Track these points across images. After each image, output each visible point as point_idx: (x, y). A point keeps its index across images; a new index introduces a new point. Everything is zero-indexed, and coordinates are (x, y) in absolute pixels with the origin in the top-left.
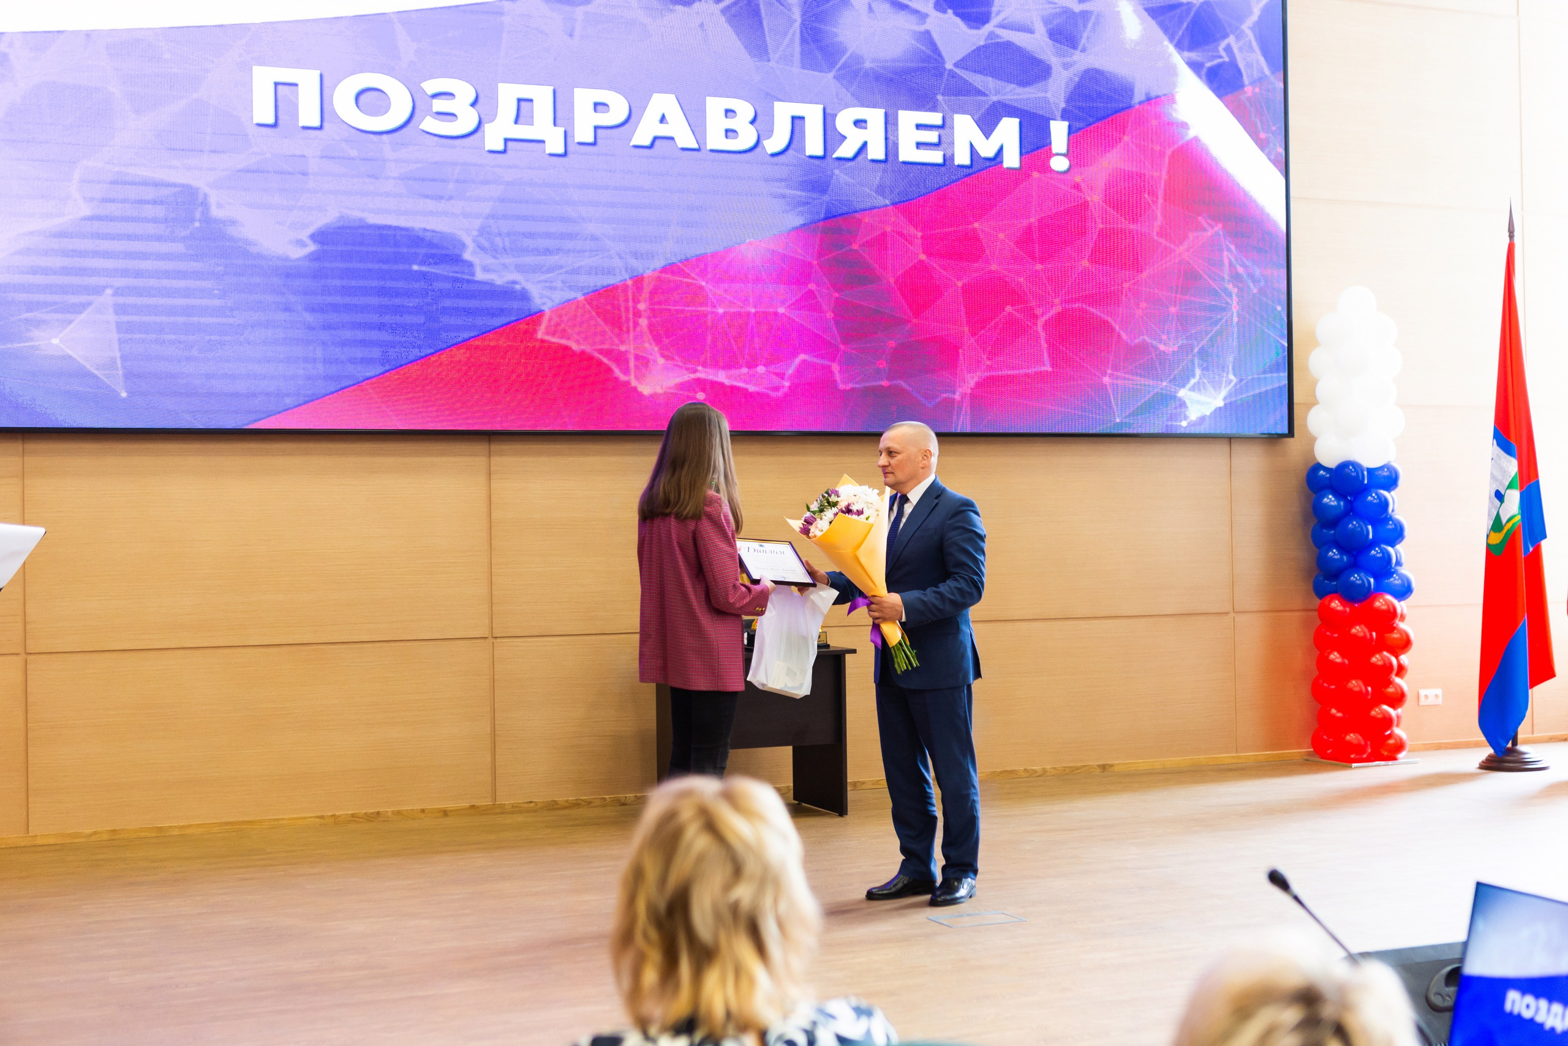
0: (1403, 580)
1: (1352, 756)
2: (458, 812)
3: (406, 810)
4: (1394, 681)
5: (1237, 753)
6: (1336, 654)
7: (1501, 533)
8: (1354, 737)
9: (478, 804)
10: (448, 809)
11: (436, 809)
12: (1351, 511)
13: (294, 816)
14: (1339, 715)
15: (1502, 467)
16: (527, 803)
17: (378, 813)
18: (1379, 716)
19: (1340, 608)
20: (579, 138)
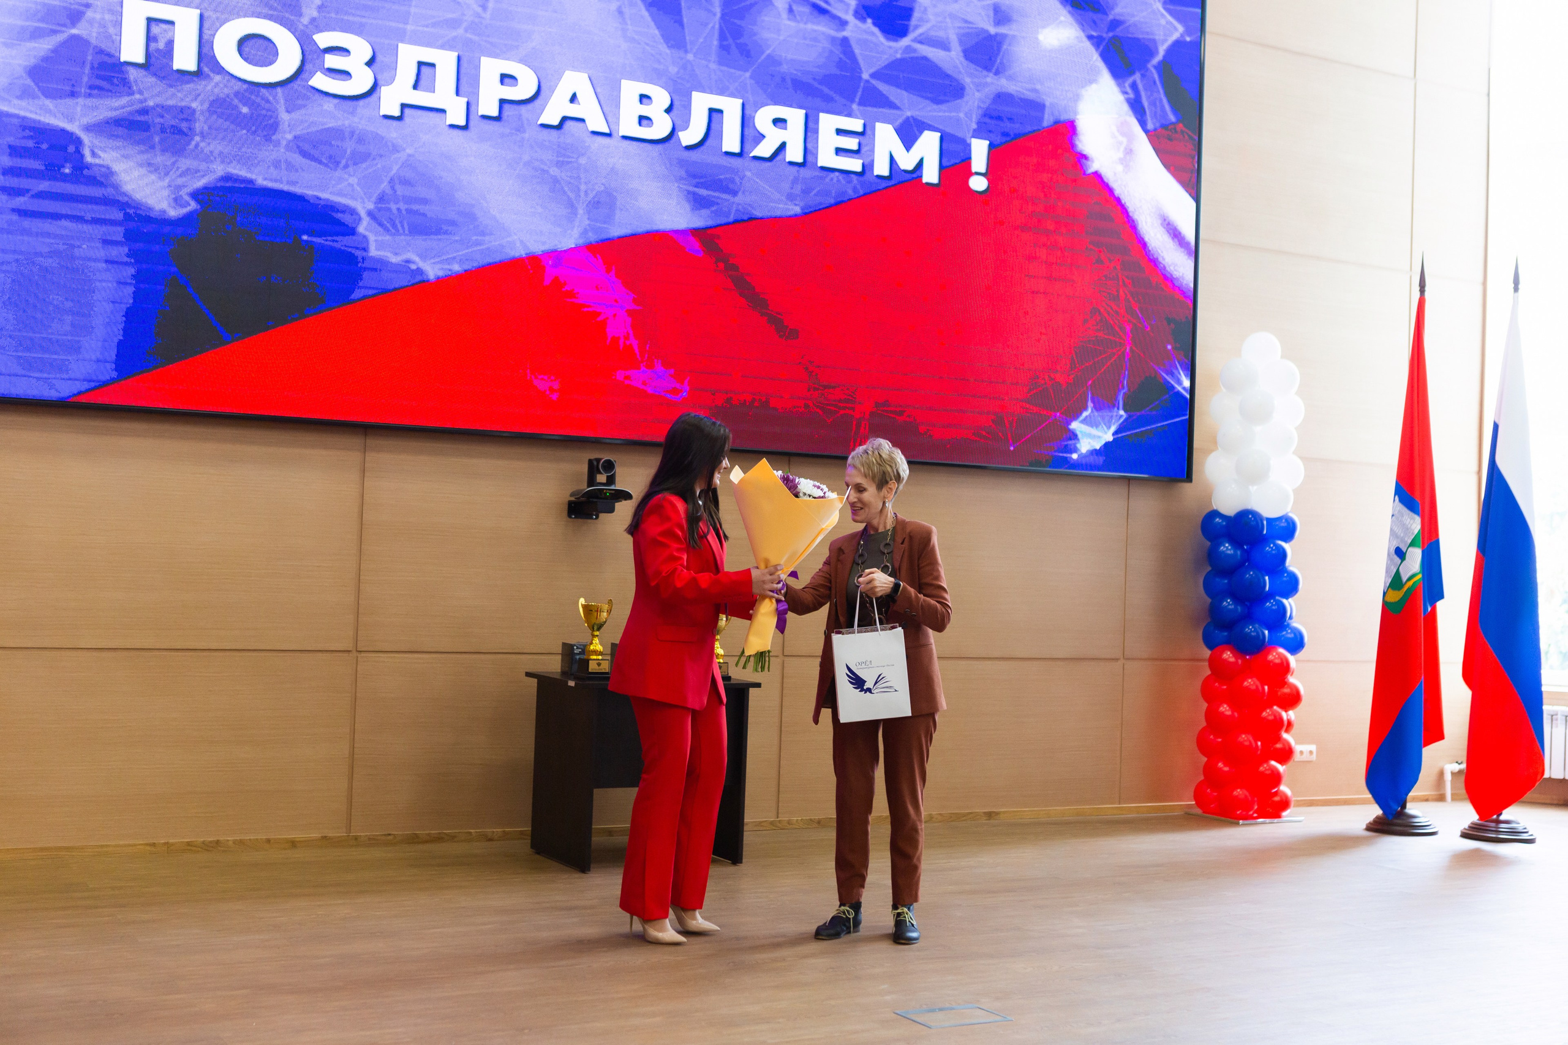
0: (1295, 634)
1: (1238, 812)
2: (308, 844)
3: (250, 839)
4: (1282, 736)
5: (1119, 804)
6: (1225, 706)
7: (1401, 592)
8: (1241, 792)
9: (330, 835)
10: (294, 839)
11: (283, 839)
12: (1247, 560)
13: (121, 843)
14: (1226, 769)
15: (1404, 525)
16: (385, 835)
17: (218, 842)
18: (1268, 772)
19: (1232, 660)
20: (482, 111)
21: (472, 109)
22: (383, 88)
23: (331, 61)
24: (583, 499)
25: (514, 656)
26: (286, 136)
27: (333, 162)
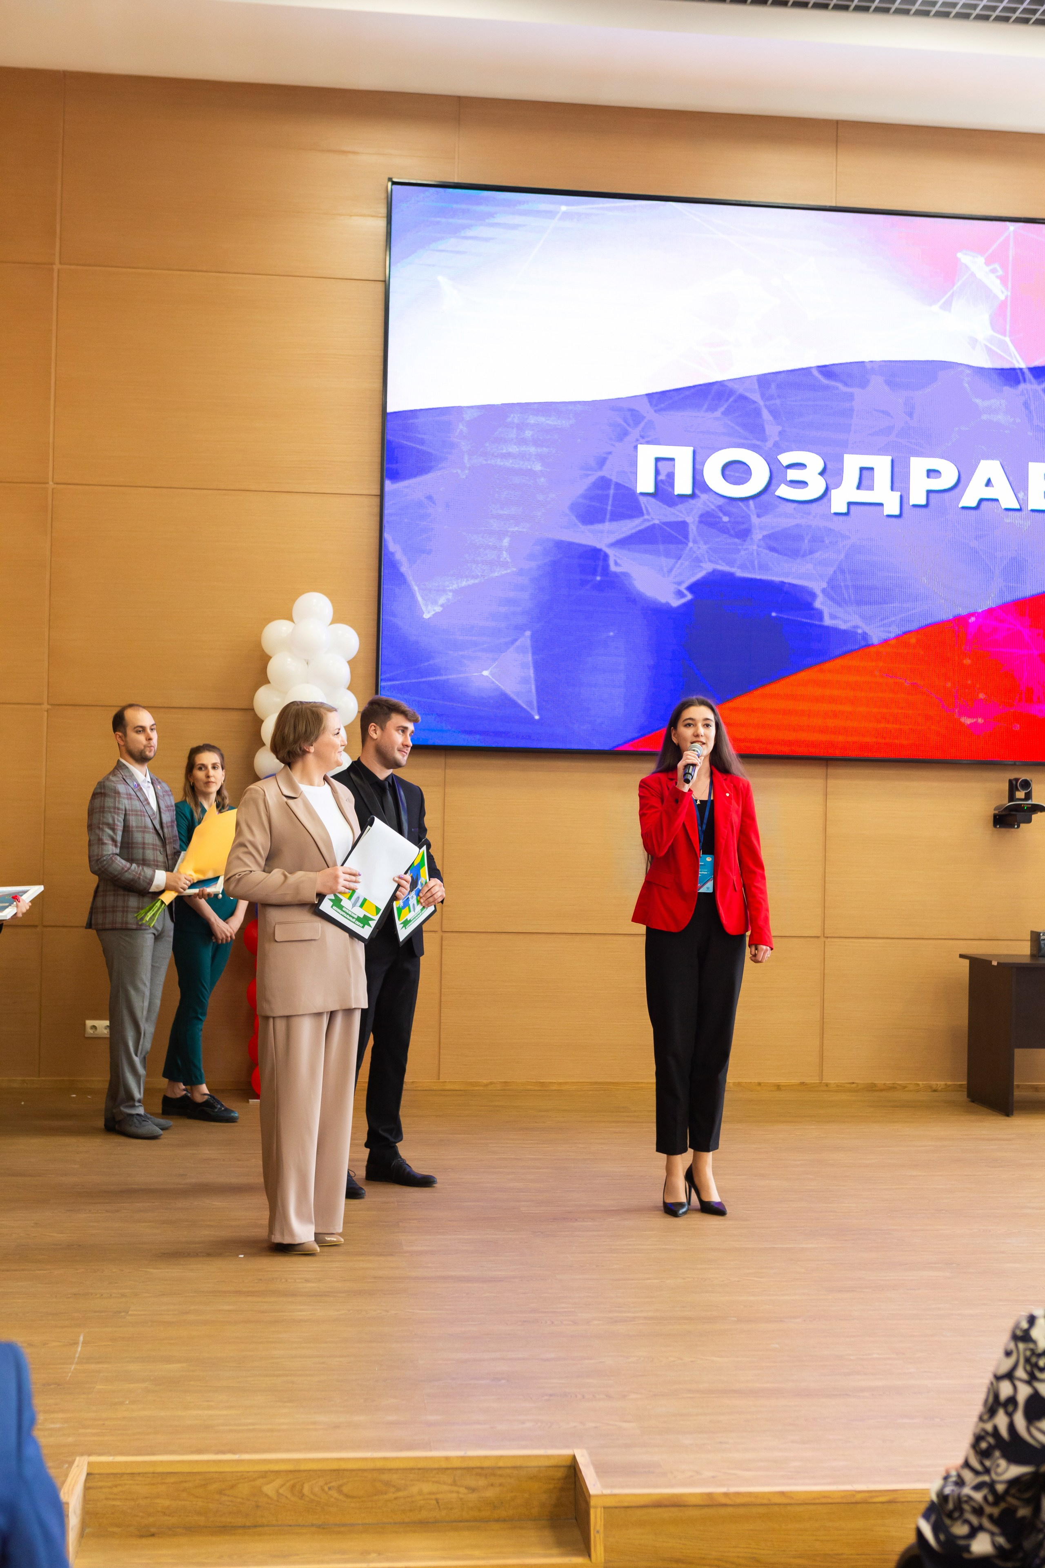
2: (790, 1088)
3: (746, 1082)
9: (807, 1081)
10: (781, 1084)
11: (771, 1083)
16: (849, 1083)
20: (913, 502)
21: (905, 500)
22: (832, 491)
23: (792, 474)
24: (1004, 813)
25: (951, 941)
26: (757, 535)
27: (795, 554)
